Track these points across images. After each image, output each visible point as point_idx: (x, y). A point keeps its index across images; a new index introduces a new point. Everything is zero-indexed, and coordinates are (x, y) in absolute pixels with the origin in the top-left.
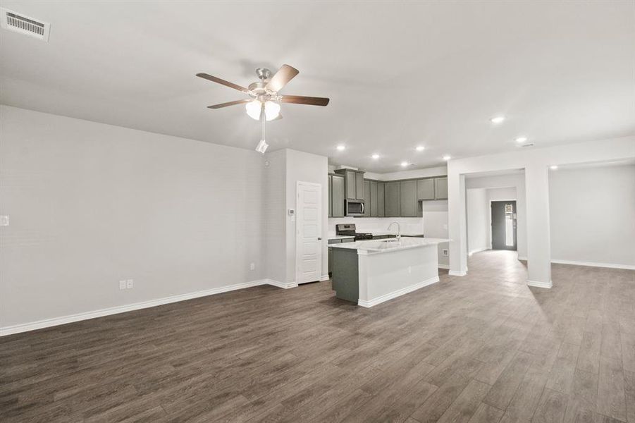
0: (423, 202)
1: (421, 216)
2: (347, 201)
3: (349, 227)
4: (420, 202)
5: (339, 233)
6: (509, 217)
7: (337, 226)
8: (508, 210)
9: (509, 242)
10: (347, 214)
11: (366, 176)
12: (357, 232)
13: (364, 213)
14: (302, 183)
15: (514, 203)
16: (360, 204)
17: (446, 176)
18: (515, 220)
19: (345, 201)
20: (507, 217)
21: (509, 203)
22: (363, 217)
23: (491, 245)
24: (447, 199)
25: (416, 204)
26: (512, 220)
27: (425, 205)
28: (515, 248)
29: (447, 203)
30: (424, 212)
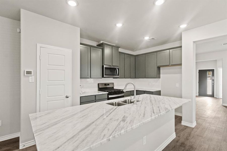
0: (161, 68)
1: (160, 78)
2: (105, 66)
3: (108, 85)
4: (159, 68)
5: (100, 89)
6: (210, 78)
7: (98, 84)
8: (209, 74)
9: (209, 92)
10: (105, 76)
11: (120, 50)
12: (115, 88)
13: (118, 75)
14: (43, 45)
15: (213, 71)
16: (116, 69)
17: (181, 47)
18: (213, 80)
19: (103, 66)
20: (208, 78)
21: (209, 70)
22: (118, 78)
23: (198, 94)
24: (181, 64)
25: (156, 69)
26: (211, 80)
27: (162, 70)
28: (212, 96)
29: (181, 68)
30: (161, 75)
